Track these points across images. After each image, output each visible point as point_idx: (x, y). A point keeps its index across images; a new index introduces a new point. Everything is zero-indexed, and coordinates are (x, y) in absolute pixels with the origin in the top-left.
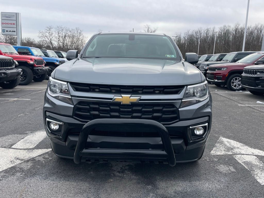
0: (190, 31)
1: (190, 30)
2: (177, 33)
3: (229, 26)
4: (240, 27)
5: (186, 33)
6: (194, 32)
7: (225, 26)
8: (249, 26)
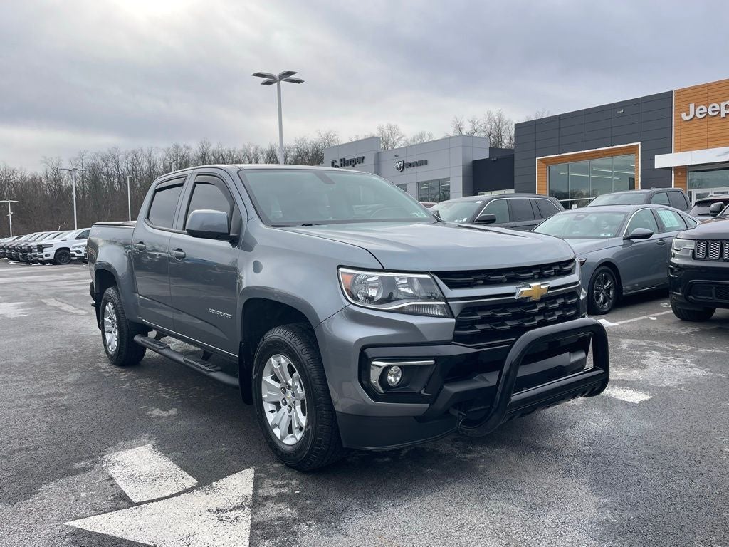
0: (88, 154)
1: (87, 151)
2: (48, 157)
3: (188, 148)
4: (211, 150)
5: (75, 160)
6: (99, 158)
7: (177, 147)
8: (232, 149)
